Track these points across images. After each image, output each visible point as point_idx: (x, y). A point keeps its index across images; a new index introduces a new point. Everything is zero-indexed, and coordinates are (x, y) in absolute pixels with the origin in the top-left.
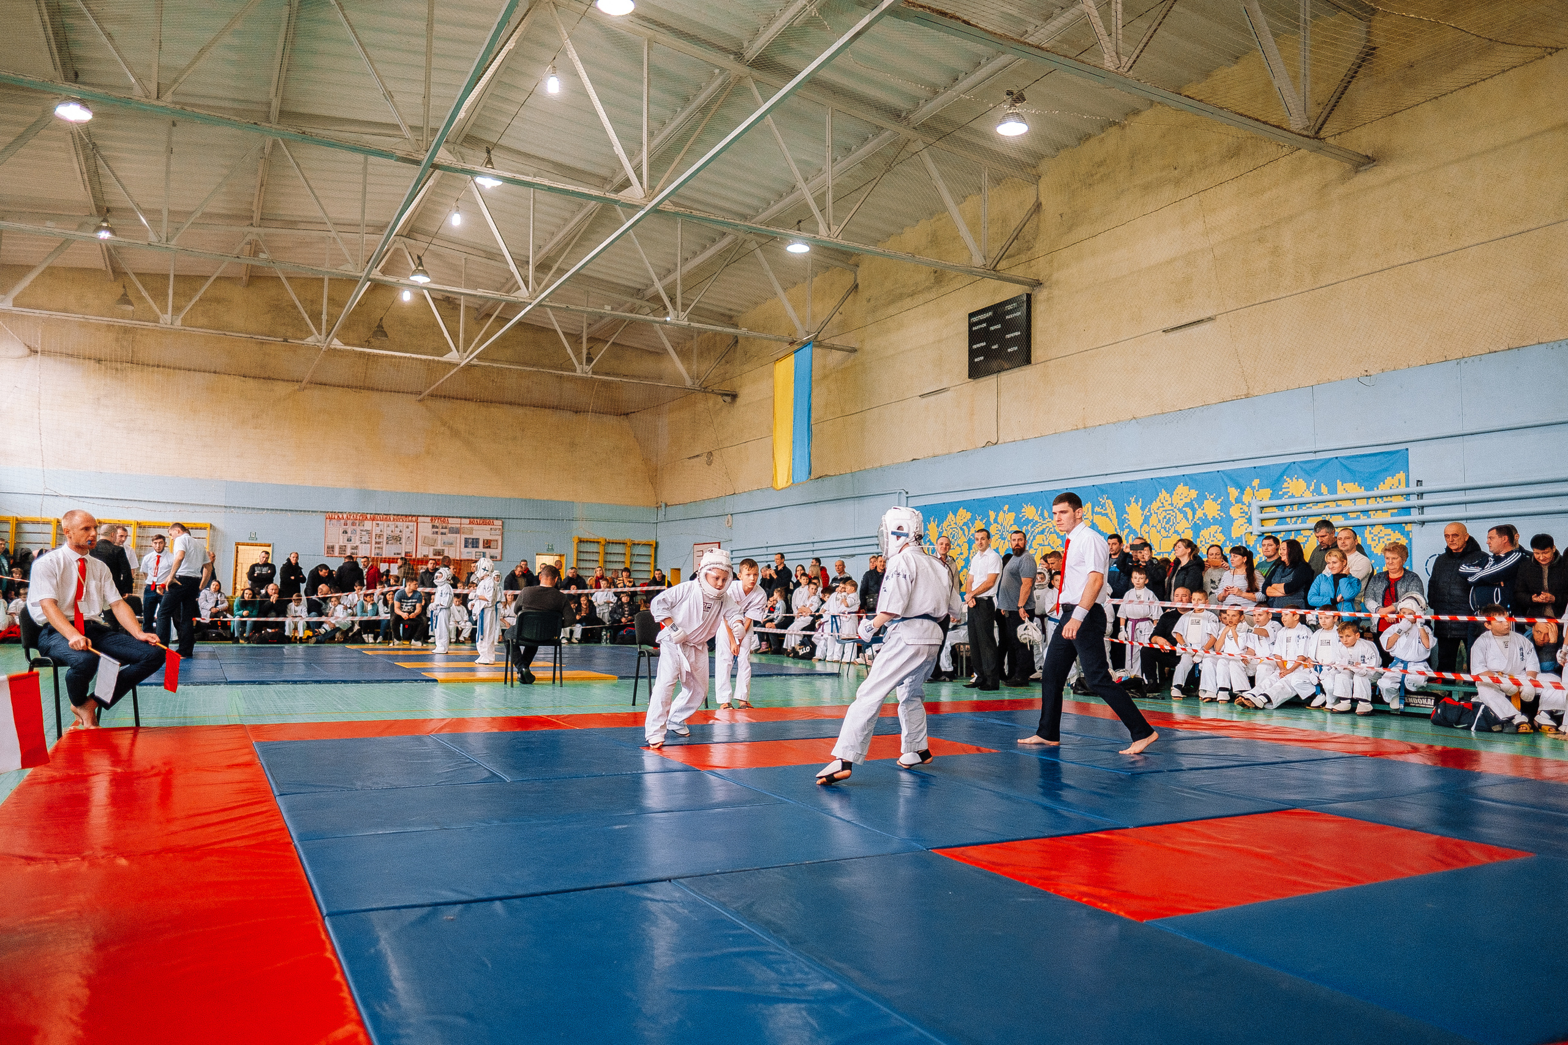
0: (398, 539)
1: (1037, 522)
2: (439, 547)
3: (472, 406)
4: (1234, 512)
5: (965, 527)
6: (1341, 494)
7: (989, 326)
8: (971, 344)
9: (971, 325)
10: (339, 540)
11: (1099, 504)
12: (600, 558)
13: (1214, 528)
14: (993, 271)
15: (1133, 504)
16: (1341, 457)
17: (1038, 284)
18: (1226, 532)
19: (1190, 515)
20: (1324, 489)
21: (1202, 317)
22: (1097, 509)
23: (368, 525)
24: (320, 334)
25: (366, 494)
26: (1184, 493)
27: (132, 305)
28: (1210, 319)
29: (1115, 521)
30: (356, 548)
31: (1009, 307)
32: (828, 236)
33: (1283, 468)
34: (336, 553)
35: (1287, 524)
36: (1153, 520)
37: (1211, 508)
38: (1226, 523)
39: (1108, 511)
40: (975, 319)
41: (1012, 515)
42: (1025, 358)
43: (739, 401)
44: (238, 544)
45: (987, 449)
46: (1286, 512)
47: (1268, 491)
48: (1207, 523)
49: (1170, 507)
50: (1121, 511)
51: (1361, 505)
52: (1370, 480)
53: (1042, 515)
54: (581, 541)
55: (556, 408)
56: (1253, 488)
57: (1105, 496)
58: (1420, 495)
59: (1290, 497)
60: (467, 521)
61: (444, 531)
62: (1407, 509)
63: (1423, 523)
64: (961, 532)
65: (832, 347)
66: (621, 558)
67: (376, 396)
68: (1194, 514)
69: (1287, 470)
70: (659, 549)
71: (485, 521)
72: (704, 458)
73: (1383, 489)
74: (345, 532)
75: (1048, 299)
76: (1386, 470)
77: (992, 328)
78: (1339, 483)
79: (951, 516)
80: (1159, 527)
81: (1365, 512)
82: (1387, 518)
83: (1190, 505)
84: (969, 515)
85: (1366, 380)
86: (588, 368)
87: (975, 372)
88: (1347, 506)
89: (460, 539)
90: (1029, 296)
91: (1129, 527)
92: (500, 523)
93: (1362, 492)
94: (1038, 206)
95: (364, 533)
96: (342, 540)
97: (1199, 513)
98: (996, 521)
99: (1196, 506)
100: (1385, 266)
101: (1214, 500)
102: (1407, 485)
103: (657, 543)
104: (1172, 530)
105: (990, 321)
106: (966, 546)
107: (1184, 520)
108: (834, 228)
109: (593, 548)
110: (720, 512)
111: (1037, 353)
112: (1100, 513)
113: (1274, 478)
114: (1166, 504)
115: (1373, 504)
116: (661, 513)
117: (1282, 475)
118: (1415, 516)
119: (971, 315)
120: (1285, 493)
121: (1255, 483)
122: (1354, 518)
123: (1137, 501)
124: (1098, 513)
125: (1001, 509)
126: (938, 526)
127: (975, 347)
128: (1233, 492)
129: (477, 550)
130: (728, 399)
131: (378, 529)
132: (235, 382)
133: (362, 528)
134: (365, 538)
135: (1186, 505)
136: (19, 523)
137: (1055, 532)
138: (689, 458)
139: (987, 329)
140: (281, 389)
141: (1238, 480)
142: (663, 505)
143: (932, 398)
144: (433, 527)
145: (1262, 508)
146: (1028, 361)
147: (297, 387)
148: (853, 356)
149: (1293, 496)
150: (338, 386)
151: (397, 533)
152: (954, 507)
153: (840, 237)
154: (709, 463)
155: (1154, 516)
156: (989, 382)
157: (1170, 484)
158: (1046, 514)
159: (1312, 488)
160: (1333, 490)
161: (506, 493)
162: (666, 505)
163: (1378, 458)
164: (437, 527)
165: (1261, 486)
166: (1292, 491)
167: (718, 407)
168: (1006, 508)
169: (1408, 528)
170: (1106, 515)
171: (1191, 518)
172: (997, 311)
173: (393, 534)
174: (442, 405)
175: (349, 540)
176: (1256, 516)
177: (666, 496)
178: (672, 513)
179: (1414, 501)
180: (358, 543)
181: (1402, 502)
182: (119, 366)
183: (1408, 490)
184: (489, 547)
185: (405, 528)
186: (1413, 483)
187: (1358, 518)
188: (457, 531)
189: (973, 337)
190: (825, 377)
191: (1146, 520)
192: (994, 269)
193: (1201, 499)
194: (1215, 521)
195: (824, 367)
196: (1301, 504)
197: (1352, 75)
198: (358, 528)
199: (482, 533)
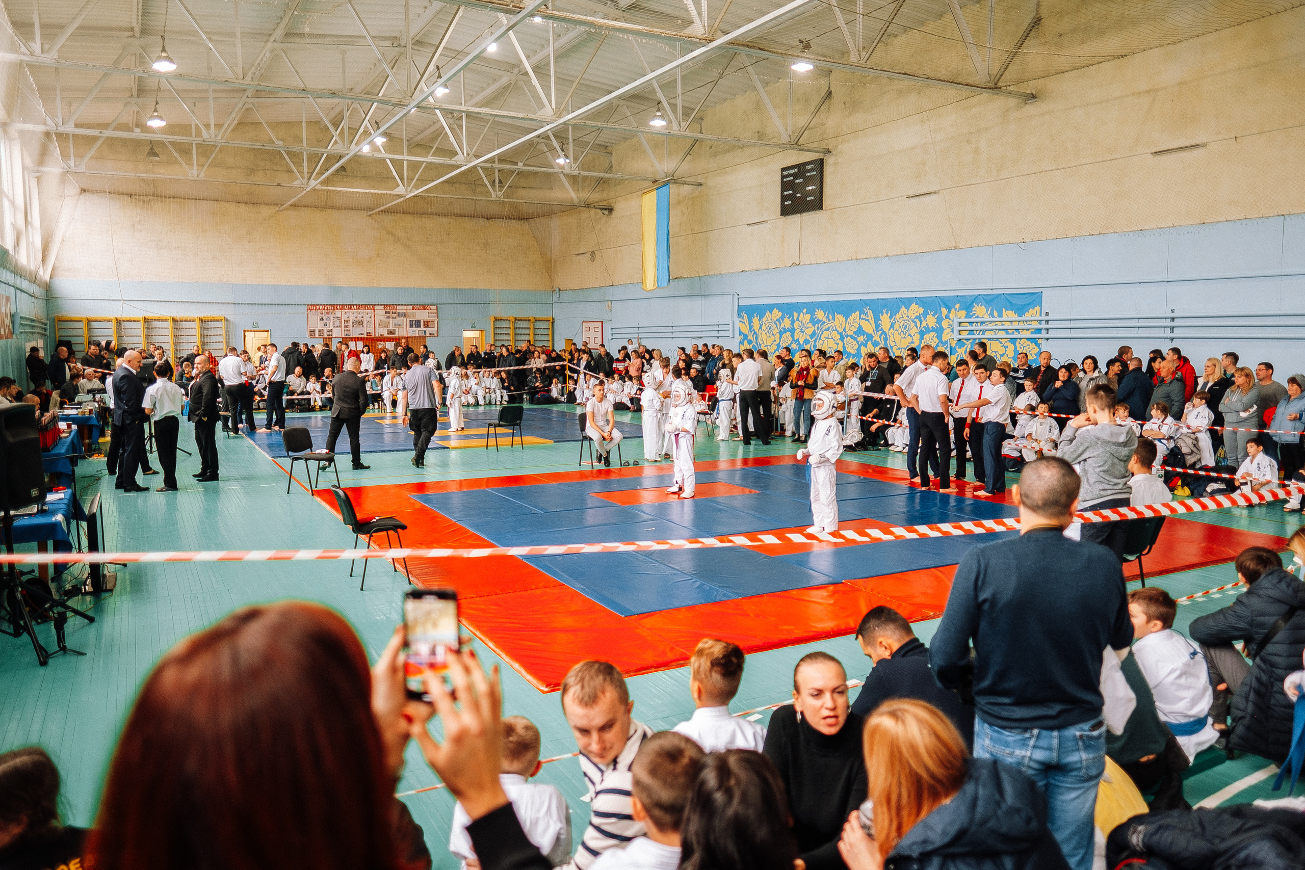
0: (360, 323)
1: (824, 322)
2: (391, 328)
3: (408, 218)
4: (945, 324)
5: (777, 322)
6: (1004, 318)
7: (795, 178)
8: (783, 190)
9: (783, 177)
10: (318, 326)
11: (864, 313)
12: (511, 332)
13: (932, 334)
14: (796, 145)
15: (885, 315)
16: (1007, 294)
17: (828, 151)
18: (939, 337)
19: (918, 325)
20: (996, 314)
21: (931, 190)
22: (862, 316)
23: (338, 313)
24: (303, 178)
25: (335, 290)
26: (916, 310)
27: (158, 156)
28: (935, 193)
29: (874, 325)
30: (331, 331)
31: (809, 167)
32: (679, 130)
33: (973, 298)
34: (317, 336)
35: (974, 334)
36: (896, 326)
37: (931, 321)
38: (939, 331)
39: (870, 318)
40: (785, 173)
41: (808, 316)
42: (818, 204)
43: (614, 213)
44: (244, 331)
45: (793, 267)
46: (974, 327)
47: (964, 312)
48: (928, 330)
49: (907, 318)
50: (877, 319)
51: (1016, 326)
52: (1021, 310)
53: (828, 317)
54: (496, 320)
55: (472, 216)
56: (956, 309)
57: (868, 308)
58: (1047, 322)
59: (976, 317)
60: (411, 307)
61: (394, 315)
62: (1039, 330)
63: (1047, 339)
64: (775, 326)
65: (685, 183)
66: (527, 332)
67: (335, 213)
68: (921, 324)
69: (975, 299)
70: (555, 324)
71: (424, 307)
72: (588, 256)
73: (1027, 316)
74: (322, 319)
75: (835, 164)
76: (1029, 304)
77: (797, 181)
78: (1004, 310)
79: (768, 313)
80: (900, 331)
81: (1017, 330)
82: (1028, 335)
83: (918, 317)
84: (780, 314)
85: (1022, 245)
86: (500, 194)
87: (786, 211)
88: (1007, 326)
89: (406, 321)
90: (822, 161)
91: (882, 329)
92: (434, 307)
93: (1016, 317)
94: (829, 94)
95: (336, 319)
96: (320, 326)
97: (924, 324)
98: (798, 319)
99: (923, 319)
100: (1038, 171)
101: (933, 315)
102: (1041, 315)
103: (553, 319)
104: (907, 334)
105: (795, 176)
106: (778, 335)
107: (915, 327)
108: (683, 124)
109: (505, 324)
110: (602, 299)
111: (826, 202)
112: (864, 319)
113: (968, 304)
114: (904, 316)
115: (1021, 326)
116: (556, 295)
117: (974, 301)
118: (1044, 334)
119: (783, 170)
120: (974, 314)
121: (957, 306)
122: (1010, 334)
123: (887, 313)
124: (863, 319)
125: (801, 311)
126: (759, 320)
127: (785, 193)
128: (944, 311)
129: (419, 329)
130: (606, 212)
131: (346, 316)
132: (232, 208)
133: (334, 315)
134: (337, 324)
135: (916, 318)
136: (89, 321)
137: (836, 330)
138: (577, 255)
139: (793, 181)
140: (266, 211)
141: (948, 303)
142: (557, 290)
143: (756, 227)
144: (386, 312)
145: (960, 323)
146: (821, 208)
147: (277, 209)
148: (700, 188)
149: (977, 317)
150: (308, 207)
151: (360, 319)
152: (770, 308)
153: (687, 130)
154: (593, 260)
155: (897, 323)
156: (795, 219)
157: (907, 302)
158: (831, 317)
159: (989, 312)
160: (1000, 315)
161: (437, 284)
162: (560, 290)
163: (1026, 296)
164: (389, 313)
165: (960, 309)
166: (978, 313)
167: (598, 217)
168: (805, 311)
169: (1040, 341)
170: (868, 320)
171: (919, 326)
172: (801, 168)
173: (357, 319)
174: (387, 218)
175: (325, 325)
176: (956, 328)
177: (559, 282)
178: (565, 296)
179: (1044, 325)
180: (332, 327)
181: (1036, 325)
182: (145, 198)
183: (1040, 318)
184: (428, 326)
185: (366, 315)
186: (1044, 314)
187: (1013, 333)
188: (404, 315)
189: (785, 186)
190: (679, 202)
191: (892, 326)
192: (796, 144)
193: (925, 314)
194: (933, 330)
195: (679, 195)
196: (982, 323)
197: (1027, 36)
198: (331, 316)
199: (422, 315)
